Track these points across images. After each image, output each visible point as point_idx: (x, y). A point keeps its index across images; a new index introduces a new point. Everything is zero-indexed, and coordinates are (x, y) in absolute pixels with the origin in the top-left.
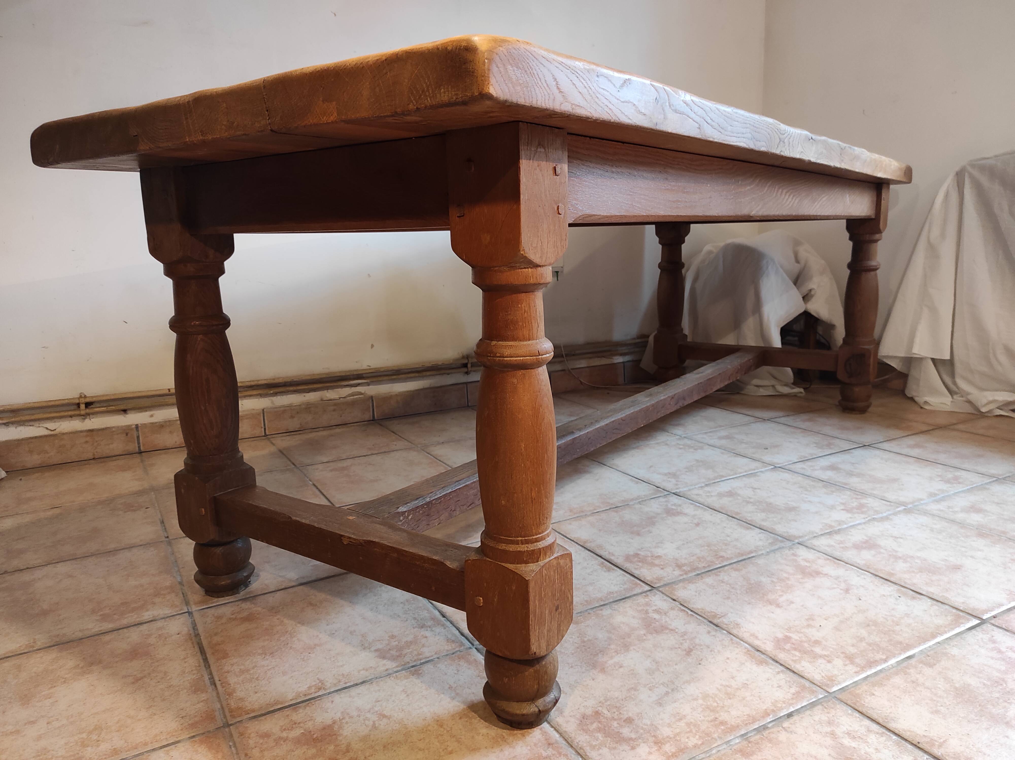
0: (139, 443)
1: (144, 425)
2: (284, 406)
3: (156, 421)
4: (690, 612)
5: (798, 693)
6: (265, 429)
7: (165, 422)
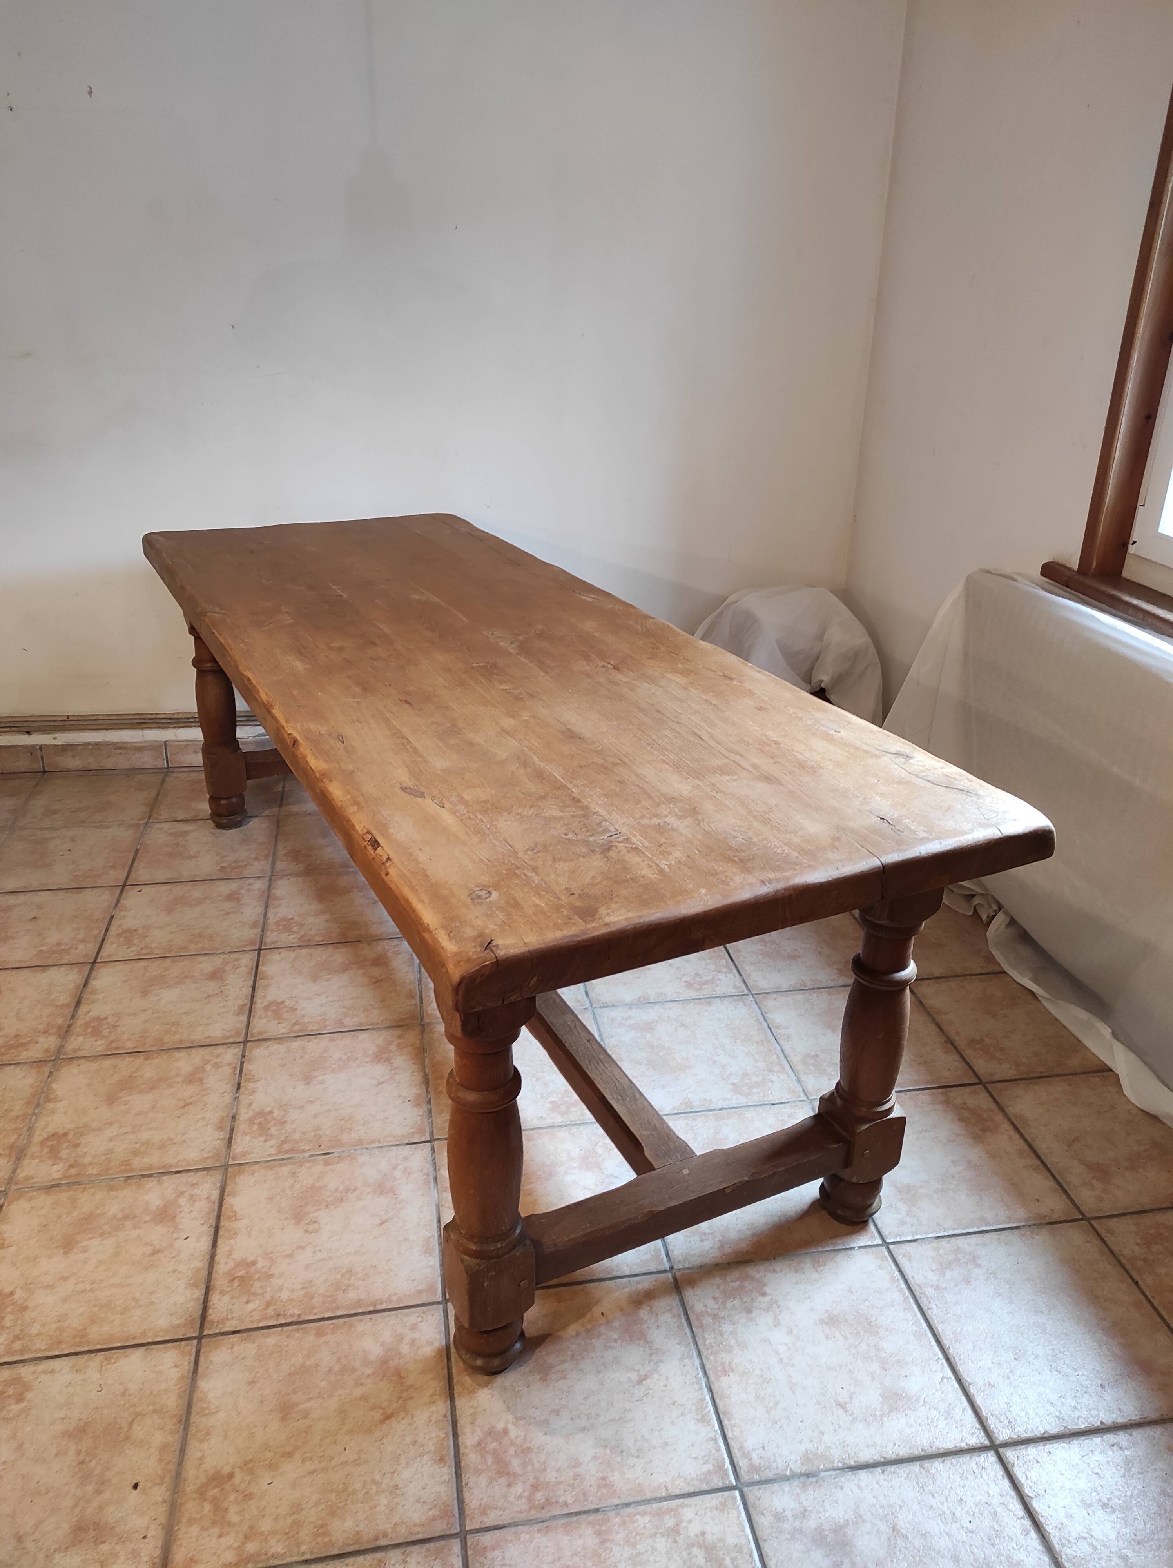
0: (43, 763)
1: (48, 746)
2: (187, 741)
3: (59, 743)
4: (238, 1072)
5: (208, 1158)
6: (167, 761)
7: (67, 745)
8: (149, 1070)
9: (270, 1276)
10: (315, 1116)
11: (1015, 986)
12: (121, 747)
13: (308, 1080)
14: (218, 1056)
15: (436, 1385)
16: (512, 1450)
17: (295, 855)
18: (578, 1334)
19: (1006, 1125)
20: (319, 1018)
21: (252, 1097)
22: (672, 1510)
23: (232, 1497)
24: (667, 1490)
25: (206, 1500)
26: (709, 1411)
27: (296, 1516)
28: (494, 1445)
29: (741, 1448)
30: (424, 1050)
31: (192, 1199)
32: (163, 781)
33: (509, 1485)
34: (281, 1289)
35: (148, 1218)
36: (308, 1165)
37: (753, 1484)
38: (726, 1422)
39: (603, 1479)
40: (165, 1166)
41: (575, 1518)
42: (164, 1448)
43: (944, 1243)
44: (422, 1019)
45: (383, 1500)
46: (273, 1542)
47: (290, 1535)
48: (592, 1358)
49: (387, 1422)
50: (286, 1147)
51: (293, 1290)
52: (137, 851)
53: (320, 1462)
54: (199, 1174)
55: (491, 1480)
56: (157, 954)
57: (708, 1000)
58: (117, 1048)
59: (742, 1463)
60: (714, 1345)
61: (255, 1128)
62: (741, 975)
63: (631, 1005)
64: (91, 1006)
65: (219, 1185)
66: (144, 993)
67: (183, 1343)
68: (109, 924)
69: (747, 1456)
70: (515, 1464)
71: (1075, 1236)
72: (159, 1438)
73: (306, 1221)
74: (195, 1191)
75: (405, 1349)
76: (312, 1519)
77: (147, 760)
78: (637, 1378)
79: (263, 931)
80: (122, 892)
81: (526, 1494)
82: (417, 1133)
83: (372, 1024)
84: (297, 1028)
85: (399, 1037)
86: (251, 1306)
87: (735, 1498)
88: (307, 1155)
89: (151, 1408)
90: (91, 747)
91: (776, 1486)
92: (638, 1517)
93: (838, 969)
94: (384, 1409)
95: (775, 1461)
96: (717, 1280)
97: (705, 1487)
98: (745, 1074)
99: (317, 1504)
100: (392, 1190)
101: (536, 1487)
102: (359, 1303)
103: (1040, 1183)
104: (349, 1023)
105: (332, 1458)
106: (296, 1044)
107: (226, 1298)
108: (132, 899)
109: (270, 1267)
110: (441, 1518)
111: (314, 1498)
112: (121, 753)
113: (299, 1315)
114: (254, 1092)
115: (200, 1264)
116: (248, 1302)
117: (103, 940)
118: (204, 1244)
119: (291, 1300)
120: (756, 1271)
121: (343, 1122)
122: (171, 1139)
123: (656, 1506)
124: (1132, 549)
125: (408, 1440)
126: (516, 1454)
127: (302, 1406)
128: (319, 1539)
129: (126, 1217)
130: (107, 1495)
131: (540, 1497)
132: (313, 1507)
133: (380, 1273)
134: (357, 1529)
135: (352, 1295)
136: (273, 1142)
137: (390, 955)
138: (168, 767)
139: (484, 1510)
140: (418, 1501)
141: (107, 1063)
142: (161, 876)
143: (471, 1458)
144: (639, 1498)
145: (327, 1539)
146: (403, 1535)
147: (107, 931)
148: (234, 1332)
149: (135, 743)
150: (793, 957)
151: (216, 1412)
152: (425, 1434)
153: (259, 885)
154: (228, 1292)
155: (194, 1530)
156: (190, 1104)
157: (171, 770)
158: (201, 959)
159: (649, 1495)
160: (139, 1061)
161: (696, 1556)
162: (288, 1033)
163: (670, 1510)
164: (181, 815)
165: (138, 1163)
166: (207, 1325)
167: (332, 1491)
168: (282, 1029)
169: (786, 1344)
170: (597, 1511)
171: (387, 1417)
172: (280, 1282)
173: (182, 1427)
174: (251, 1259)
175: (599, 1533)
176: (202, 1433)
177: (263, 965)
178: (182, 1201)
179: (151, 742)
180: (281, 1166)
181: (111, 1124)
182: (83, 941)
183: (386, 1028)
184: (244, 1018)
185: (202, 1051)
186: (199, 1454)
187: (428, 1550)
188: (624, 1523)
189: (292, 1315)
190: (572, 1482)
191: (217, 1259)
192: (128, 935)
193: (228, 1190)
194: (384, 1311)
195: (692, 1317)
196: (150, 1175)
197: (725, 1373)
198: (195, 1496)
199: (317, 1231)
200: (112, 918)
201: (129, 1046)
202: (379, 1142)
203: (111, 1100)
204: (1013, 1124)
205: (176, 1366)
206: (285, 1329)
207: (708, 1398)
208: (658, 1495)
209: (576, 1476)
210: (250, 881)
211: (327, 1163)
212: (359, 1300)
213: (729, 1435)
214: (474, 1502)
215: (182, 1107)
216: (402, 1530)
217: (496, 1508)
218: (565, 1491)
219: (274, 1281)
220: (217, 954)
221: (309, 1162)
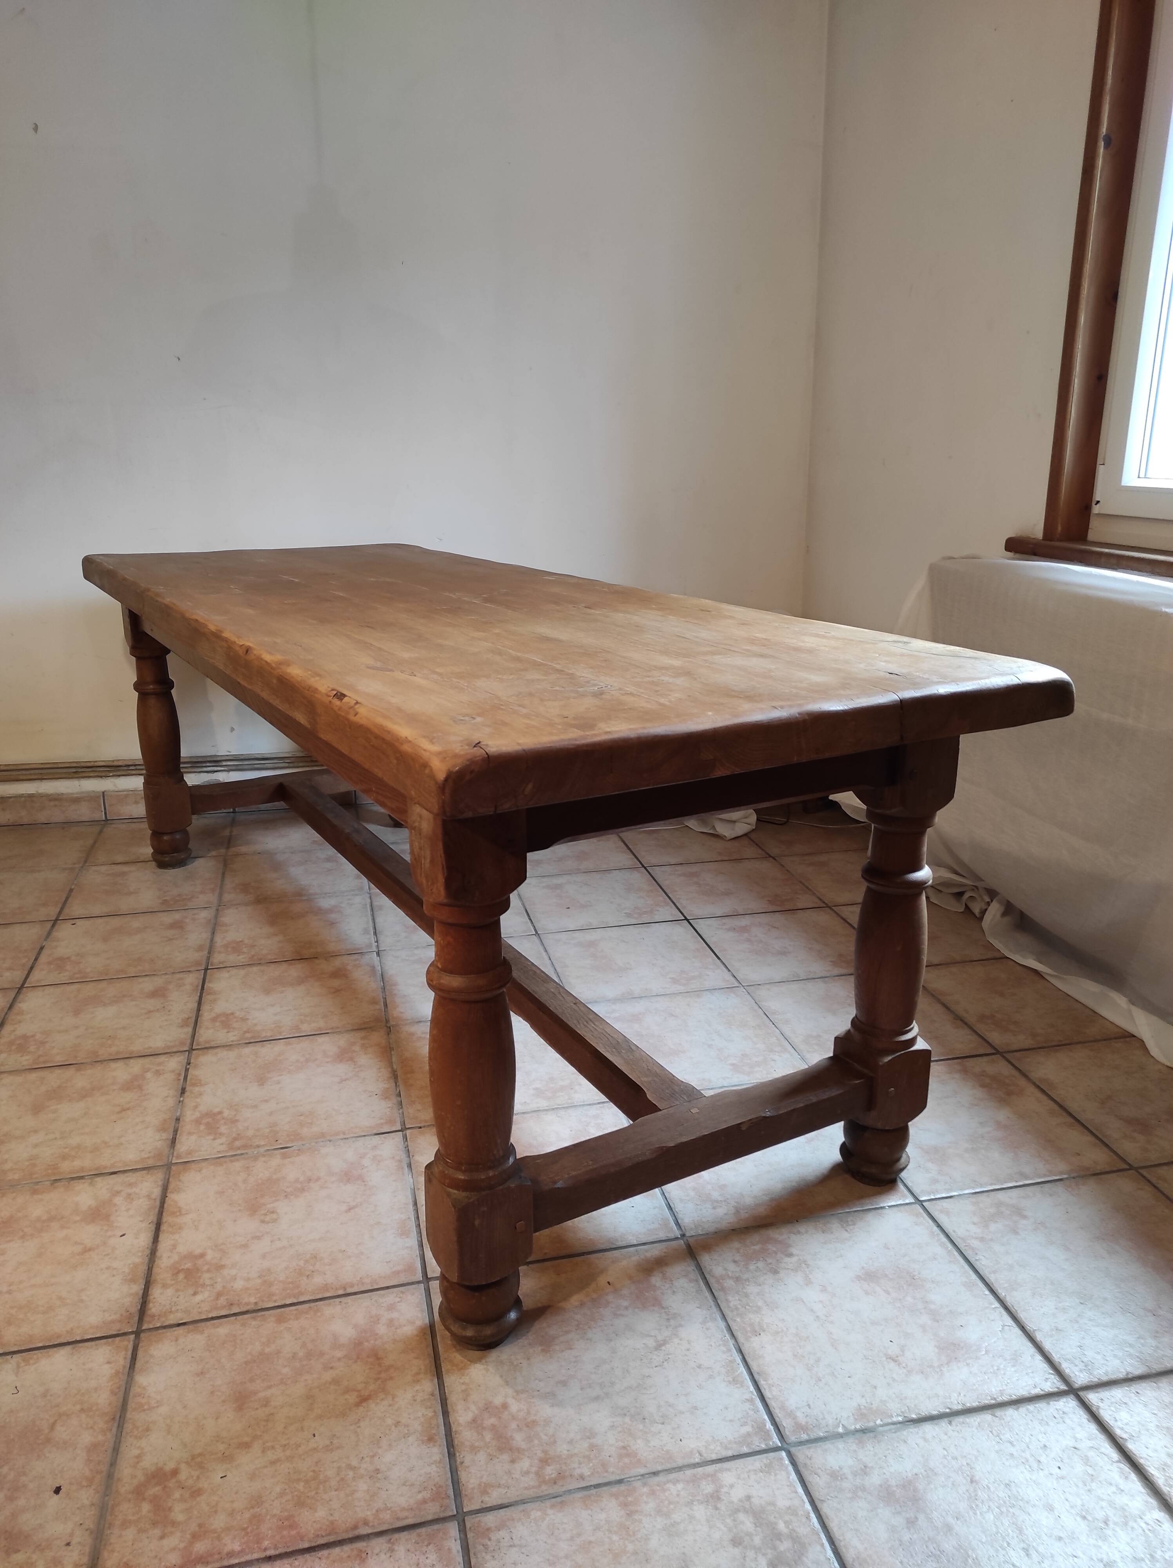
2: (128, 790)
8: (80, 1080)
9: (220, 1267)
10: (271, 1114)
11: (1018, 968)
12: (57, 799)
13: (261, 1081)
14: (160, 1064)
15: (420, 1363)
16: (514, 1425)
17: (245, 888)
18: (582, 1304)
19: (1031, 1089)
20: (273, 1026)
21: (198, 1100)
22: (708, 1476)
23: (177, 1495)
24: (700, 1455)
25: (144, 1499)
26: (742, 1373)
27: (257, 1510)
28: (493, 1420)
29: (783, 1408)
30: (391, 1049)
31: (130, 1197)
32: (101, 832)
33: (513, 1461)
34: (234, 1278)
35: (78, 1218)
36: (263, 1159)
37: (801, 1443)
38: (762, 1383)
39: (624, 1448)
40: (96, 1169)
41: (594, 1491)
42: (93, 1448)
43: (983, 1197)
44: (387, 1021)
45: (362, 1486)
46: (227, 1540)
47: (249, 1530)
48: (601, 1326)
49: (364, 1404)
50: (238, 1143)
51: (248, 1279)
52: (71, 890)
53: (284, 1451)
54: (138, 1174)
55: (491, 1457)
56: (92, 978)
57: (698, 993)
58: (44, 1062)
59: (786, 1424)
60: (739, 1307)
61: (202, 1127)
62: (729, 971)
63: (615, 1000)
64: (16, 1026)
65: (160, 1183)
66: (77, 1012)
67: (118, 1339)
68: (39, 954)
69: (791, 1414)
70: (519, 1439)
71: (1125, 1185)
72: (87, 1438)
73: (263, 1212)
74: (134, 1190)
75: (382, 1329)
76: (275, 1512)
77: (84, 812)
78: (654, 1344)
79: (209, 953)
80: (53, 926)
81: (534, 1469)
82: (386, 1123)
83: (332, 1028)
84: (248, 1035)
85: (363, 1038)
86: (199, 1298)
87: (782, 1459)
88: (262, 1150)
89: (78, 1407)
90: (23, 799)
91: (828, 1445)
92: (670, 1486)
93: (832, 961)
94: (359, 1391)
95: (824, 1418)
96: (736, 1245)
97: (745, 1450)
98: (745, 1055)
99: (282, 1494)
100: (361, 1178)
101: (545, 1461)
102: (326, 1287)
103: (1076, 1138)
104: (306, 1028)
105: (298, 1446)
106: (247, 1050)
107: (170, 1292)
108: (64, 931)
109: (221, 1258)
110: (433, 1500)
111: (278, 1489)
112: (55, 806)
113: (256, 1303)
114: (201, 1094)
115: (139, 1259)
116: (195, 1294)
117: (32, 968)
118: (145, 1239)
119: (247, 1289)
120: (780, 1234)
121: (302, 1118)
122: (105, 1143)
123: (689, 1472)
124: (1096, 509)
125: (389, 1421)
126: (519, 1429)
127: (262, 1395)
128: (285, 1533)
129: (51, 1219)
130: (22, 1502)
131: (550, 1471)
132: (277, 1498)
133: (350, 1257)
134: (331, 1518)
135: (318, 1280)
136: (223, 1140)
137: (349, 968)
138: (107, 820)
139: (485, 1489)
140: (404, 1485)
141: (33, 1076)
142: (97, 910)
143: (465, 1436)
144: (668, 1466)
145: (293, 1532)
146: (387, 1520)
147: (36, 959)
148: (179, 1325)
149: (72, 794)
150: (783, 953)
151: (158, 1407)
152: (409, 1414)
153: (204, 915)
154: (172, 1285)
155: (130, 1534)
156: (128, 1109)
157: (109, 822)
158: (140, 980)
159: (680, 1462)
160: (70, 1071)
161: (742, 1523)
162: (239, 1041)
163: (706, 1476)
164: (120, 858)
165: (66, 1167)
166: (146, 1319)
167: (299, 1480)
168: (232, 1037)
169: (821, 1302)
170: (620, 1482)
171: (363, 1400)
172: (233, 1272)
173: (116, 1425)
174: (198, 1251)
175: (625, 1505)
176: (140, 1429)
177: (209, 982)
178: (118, 1200)
179: (88, 792)
180: (232, 1161)
181: (36, 1131)
182: (10, 969)
183: (348, 1031)
184: (190, 1030)
185: (141, 1061)
186: (136, 1452)
187: (419, 1535)
188: (653, 1493)
189: (248, 1304)
190: (587, 1453)
191: (158, 1254)
192: (60, 963)
193: (171, 1187)
194: (355, 1294)
195: (712, 1281)
196: (82, 1178)
197: (757, 1334)
198: (130, 1496)
199: (275, 1221)
200: (42, 948)
201: (59, 1060)
202: (344, 1134)
203: (37, 1109)
204: (1038, 1087)
205: (109, 1363)
206: (240, 1317)
207: (738, 1359)
208: (692, 1461)
209: (592, 1447)
210: (196, 911)
211: (284, 1156)
212: (326, 1284)
213: (767, 1394)
214: (472, 1481)
215: (119, 1113)
216: (387, 1516)
217: (499, 1486)
218: (580, 1463)
219: (225, 1272)
220: (158, 975)
221: (264, 1156)
